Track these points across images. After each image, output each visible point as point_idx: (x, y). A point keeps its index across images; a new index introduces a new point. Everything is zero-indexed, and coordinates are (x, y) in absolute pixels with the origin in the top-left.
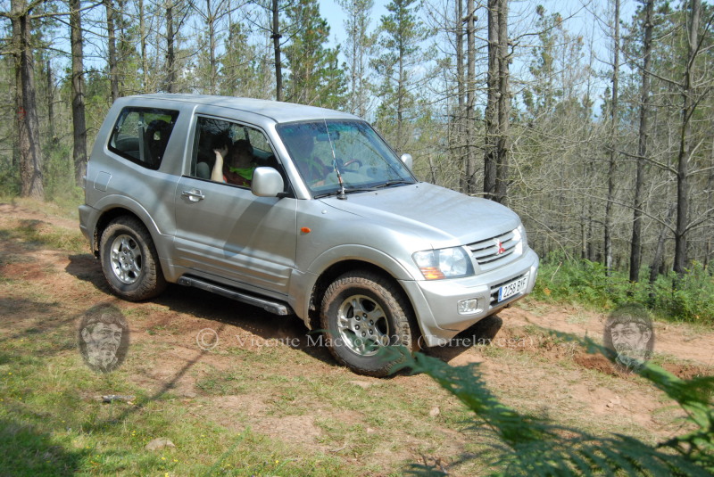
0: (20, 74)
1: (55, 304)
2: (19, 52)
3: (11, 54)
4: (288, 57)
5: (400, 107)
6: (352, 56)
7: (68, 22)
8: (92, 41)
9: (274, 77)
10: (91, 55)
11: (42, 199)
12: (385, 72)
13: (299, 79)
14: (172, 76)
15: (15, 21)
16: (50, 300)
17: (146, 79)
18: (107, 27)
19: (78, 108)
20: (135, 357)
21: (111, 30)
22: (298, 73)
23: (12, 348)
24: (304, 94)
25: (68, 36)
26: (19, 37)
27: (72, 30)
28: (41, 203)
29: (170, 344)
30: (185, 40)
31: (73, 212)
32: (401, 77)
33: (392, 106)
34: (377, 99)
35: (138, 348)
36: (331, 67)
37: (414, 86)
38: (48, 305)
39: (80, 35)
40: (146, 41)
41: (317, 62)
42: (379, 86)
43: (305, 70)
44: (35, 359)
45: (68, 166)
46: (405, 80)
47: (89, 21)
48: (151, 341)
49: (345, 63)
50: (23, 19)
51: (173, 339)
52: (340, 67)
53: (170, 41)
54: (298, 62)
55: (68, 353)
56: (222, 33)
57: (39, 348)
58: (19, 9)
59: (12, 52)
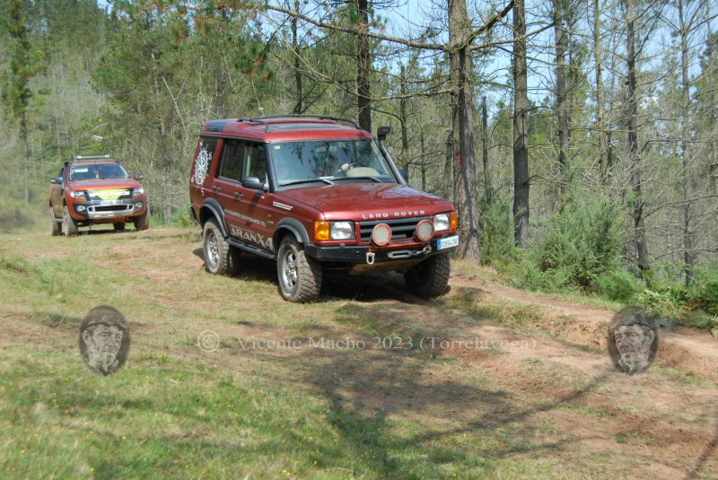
0: (457, 115)
1: (501, 394)
2: (457, 90)
3: (447, 92)
7: (511, 49)
8: (539, 70)
10: (538, 88)
11: (478, 261)
14: (633, 107)
15: (454, 54)
16: (494, 388)
17: (601, 113)
18: (555, 52)
19: (520, 153)
20: (600, 470)
21: (559, 57)
23: (454, 443)
25: (510, 66)
26: (457, 71)
27: (515, 60)
28: (477, 267)
29: (644, 457)
30: (648, 59)
31: (514, 279)
35: (603, 458)
38: (491, 394)
39: (525, 65)
40: (602, 67)
44: (482, 460)
45: (507, 221)
47: (534, 47)
48: (620, 452)
50: (462, 52)
51: (648, 451)
53: (631, 64)
55: (519, 456)
56: (697, 48)
57: (484, 447)
58: (459, 40)
59: (450, 90)
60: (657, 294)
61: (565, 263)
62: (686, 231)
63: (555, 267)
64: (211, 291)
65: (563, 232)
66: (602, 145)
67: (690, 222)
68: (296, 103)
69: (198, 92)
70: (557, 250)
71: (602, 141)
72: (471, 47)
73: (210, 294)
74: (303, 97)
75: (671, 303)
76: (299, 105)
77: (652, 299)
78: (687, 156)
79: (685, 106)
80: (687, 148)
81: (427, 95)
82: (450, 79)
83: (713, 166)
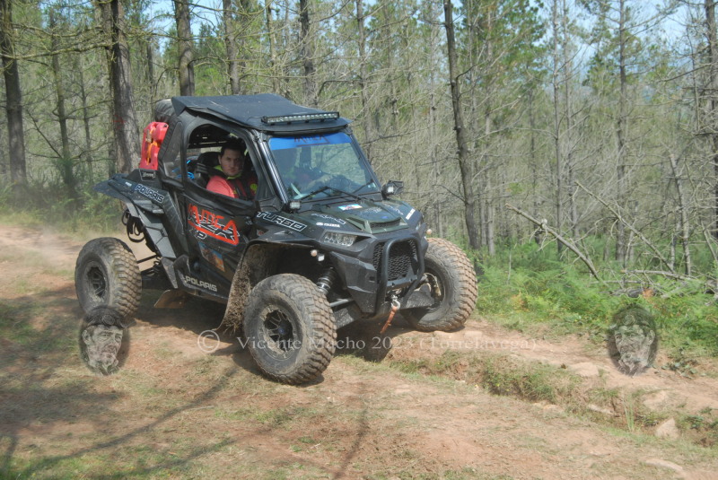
2: (110, 43)
5: (622, 59)
8: (202, 16)
9: (443, 30)
12: (598, 11)
13: (478, 30)
17: (274, 56)
22: (475, 20)
24: (486, 50)
25: (172, 13)
26: (109, 26)
32: (622, 15)
33: (610, 56)
34: (590, 47)
36: (520, 6)
37: (642, 28)
39: (188, 10)
41: (502, 3)
42: (590, 31)
43: (485, 16)
46: (627, 19)
52: (532, 3)
54: (476, 4)
59: (104, 43)
66: (277, 91)
71: (277, 85)
78: (365, 94)
79: (361, 42)
80: (365, 87)
81: (77, 50)
82: (102, 32)
83: (394, 102)
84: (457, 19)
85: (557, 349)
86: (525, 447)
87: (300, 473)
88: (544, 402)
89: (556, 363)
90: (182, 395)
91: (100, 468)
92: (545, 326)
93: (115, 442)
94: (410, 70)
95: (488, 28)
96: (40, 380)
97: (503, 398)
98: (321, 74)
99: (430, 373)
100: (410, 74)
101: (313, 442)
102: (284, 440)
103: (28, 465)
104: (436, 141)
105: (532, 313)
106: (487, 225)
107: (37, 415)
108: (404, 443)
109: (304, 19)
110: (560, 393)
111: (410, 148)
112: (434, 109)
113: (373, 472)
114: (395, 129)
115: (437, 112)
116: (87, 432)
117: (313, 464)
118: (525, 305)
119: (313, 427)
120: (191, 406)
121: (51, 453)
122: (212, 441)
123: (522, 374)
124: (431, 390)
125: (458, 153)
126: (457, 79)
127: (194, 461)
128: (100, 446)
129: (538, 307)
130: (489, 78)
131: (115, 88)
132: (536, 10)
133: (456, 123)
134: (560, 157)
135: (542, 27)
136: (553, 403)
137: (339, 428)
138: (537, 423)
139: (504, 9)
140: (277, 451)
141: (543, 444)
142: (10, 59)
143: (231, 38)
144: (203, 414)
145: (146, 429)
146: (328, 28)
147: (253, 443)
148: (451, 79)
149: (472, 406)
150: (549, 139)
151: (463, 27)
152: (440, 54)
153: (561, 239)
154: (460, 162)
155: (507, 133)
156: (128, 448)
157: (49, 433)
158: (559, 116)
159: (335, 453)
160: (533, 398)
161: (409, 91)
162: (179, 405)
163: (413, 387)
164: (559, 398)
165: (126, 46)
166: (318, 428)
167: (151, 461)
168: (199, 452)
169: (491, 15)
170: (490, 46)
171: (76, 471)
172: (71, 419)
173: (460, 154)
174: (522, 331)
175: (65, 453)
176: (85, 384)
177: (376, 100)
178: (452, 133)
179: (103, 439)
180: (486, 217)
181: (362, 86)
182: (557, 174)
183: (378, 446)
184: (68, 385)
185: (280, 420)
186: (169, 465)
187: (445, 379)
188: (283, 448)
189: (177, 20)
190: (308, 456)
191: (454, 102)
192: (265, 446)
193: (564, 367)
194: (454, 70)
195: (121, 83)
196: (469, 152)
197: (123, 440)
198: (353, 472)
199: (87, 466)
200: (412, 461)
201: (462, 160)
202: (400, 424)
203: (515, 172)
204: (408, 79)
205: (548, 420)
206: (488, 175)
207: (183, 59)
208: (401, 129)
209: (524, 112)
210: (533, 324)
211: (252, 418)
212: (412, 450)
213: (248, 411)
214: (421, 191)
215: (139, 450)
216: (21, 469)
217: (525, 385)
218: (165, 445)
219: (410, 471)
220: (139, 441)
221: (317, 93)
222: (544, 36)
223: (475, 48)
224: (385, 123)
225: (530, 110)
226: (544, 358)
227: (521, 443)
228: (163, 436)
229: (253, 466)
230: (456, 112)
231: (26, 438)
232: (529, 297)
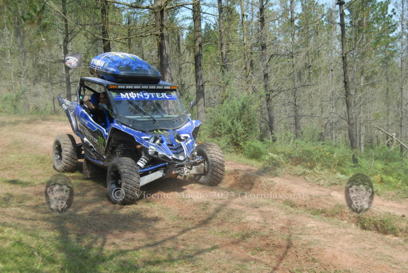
2: (159, 32)
3: (154, 34)
4: (350, 10)
6: (401, 8)
7: (192, 8)
8: (208, 18)
9: (339, 27)
13: (358, 27)
15: (157, 12)
17: (245, 40)
18: (218, 5)
22: (357, 21)
24: (363, 38)
25: (192, 17)
26: (159, 23)
30: (272, 5)
36: (382, 14)
39: (200, 15)
41: (372, 12)
43: (362, 19)
47: (205, 4)
49: (394, 9)
50: (162, 12)
52: (390, 12)
53: (262, 10)
54: (357, 12)
58: (160, 4)
59: (156, 33)
60: (276, 156)
61: (225, 133)
62: (295, 104)
63: (220, 136)
64: (14, 163)
65: (224, 116)
66: (246, 59)
67: (297, 99)
68: (65, 36)
69: (5, 27)
70: (220, 126)
71: (246, 56)
72: (168, 7)
73: (13, 166)
74: (69, 32)
75: (283, 161)
76: (67, 36)
77: (273, 159)
78: (294, 62)
79: (293, 33)
80: (294, 58)
81: (142, 36)
82: (155, 26)
83: (309, 67)
84: (347, 21)
85: (400, 206)
86: (380, 260)
87: (254, 267)
88: (391, 235)
89: (399, 214)
90: (192, 221)
91: (148, 257)
92: (393, 193)
93: (156, 244)
94: (320, 49)
95: (364, 26)
96: (118, 209)
97: (368, 232)
98: (270, 50)
99: (327, 216)
100: (319, 52)
101: (262, 250)
102: (246, 248)
103: (111, 253)
104: (333, 89)
105: (386, 186)
106: (360, 136)
107: (116, 228)
108: (312, 253)
109: (262, 20)
110: (401, 231)
111: (318, 92)
112: (332, 70)
113: (295, 268)
114: (310, 81)
115: (334, 72)
116: (142, 238)
117: (262, 262)
118: (382, 181)
119: (262, 242)
120: (196, 227)
121: (123, 248)
122: (207, 247)
123: (379, 219)
124: (328, 225)
125: (345, 95)
126: (346, 54)
127: (198, 256)
128: (148, 246)
129: (389, 182)
130: (363, 54)
131: (161, 57)
132: (391, 16)
133: (345, 78)
134: (403, 99)
135: (394, 26)
136: (397, 236)
137: (276, 243)
138: (387, 246)
139: (373, 15)
140: (242, 254)
141: (390, 258)
142: (107, 41)
143: (223, 30)
144: (203, 232)
145: (172, 238)
146: (274, 26)
147: (230, 248)
148: (342, 54)
149: (351, 236)
150: (397, 89)
151: (349, 25)
152: (337, 40)
153: (403, 145)
154: (346, 100)
155: (373, 85)
156: (163, 247)
157: (123, 237)
158: (403, 75)
159: (273, 257)
160: (385, 233)
161: (318, 60)
162: (190, 226)
163: (317, 223)
164: (400, 234)
165: (167, 34)
166: (265, 242)
167: (175, 255)
168: (200, 252)
169: (366, 19)
170: (364, 36)
171: (136, 258)
172: (134, 230)
173: (346, 96)
174: (379, 195)
175: (130, 248)
176: (142, 212)
177: (300, 65)
178: (342, 84)
179: (150, 242)
180: (360, 131)
181: (293, 57)
182: (401, 108)
183: (297, 254)
184: (133, 212)
185: (244, 237)
186: (184, 258)
187: (336, 220)
188: (246, 253)
189: (194, 21)
190: (259, 258)
191: (344, 67)
192: (237, 251)
193: (403, 216)
194: (345, 49)
195: (164, 54)
196: (351, 95)
197: (161, 243)
198: (283, 268)
199: (142, 256)
200: (316, 264)
201: (348, 99)
202: (309, 243)
203: (377, 107)
204: (317, 54)
205: (394, 246)
206: (361, 108)
207: (197, 41)
208: (313, 82)
209: (383, 74)
210: (386, 192)
211: (229, 235)
212: (317, 258)
213: (227, 231)
214: (324, 116)
215: (169, 249)
216: (108, 255)
217: (381, 225)
218: (182, 247)
219: (315, 269)
220: (169, 244)
221: (268, 60)
222: (396, 31)
223: (356, 37)
224: (305, 78)
225: (387, 72)
226: (393, 211)
227: (378, 257)
228: (181, 242)
229: (229, 261)
230: (345, 72)
231: (110, 239)
232: (384, 176)
